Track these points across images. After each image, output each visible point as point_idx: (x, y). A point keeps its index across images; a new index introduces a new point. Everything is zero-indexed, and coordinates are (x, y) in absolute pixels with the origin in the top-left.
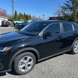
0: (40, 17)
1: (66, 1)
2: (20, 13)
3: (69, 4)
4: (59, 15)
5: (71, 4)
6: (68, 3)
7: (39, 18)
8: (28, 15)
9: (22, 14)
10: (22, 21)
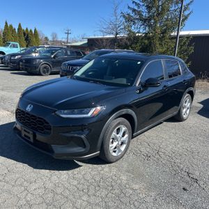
0: (55, 35)
1: (133, 2)
2: (6, 23)
3: (141, 9)
4: (117, 34)
5: (143, 9)
6: (139, 7)
7: (53, 38)
8: (31, 31)
9: (11, 26)
10: (14, 46)
